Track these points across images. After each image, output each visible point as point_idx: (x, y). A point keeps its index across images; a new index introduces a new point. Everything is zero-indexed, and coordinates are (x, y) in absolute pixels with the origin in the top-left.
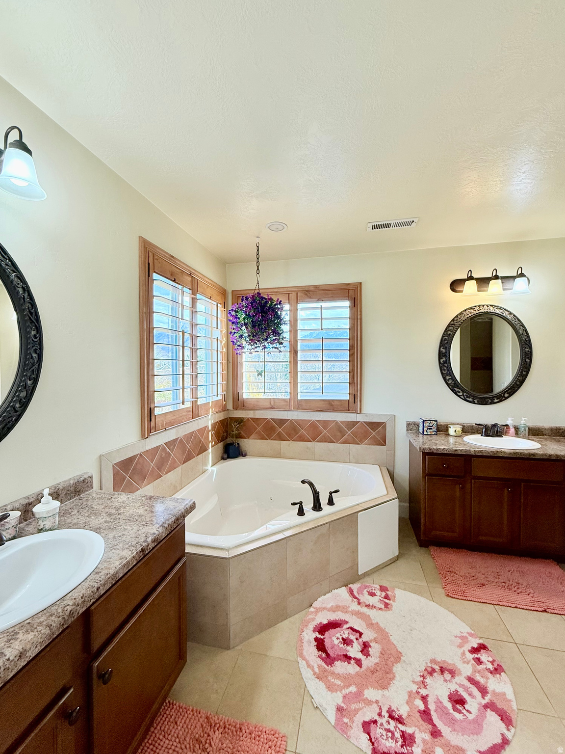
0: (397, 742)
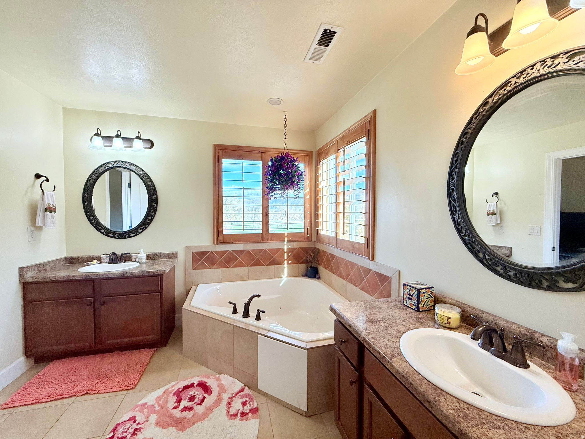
0: (121, 434)
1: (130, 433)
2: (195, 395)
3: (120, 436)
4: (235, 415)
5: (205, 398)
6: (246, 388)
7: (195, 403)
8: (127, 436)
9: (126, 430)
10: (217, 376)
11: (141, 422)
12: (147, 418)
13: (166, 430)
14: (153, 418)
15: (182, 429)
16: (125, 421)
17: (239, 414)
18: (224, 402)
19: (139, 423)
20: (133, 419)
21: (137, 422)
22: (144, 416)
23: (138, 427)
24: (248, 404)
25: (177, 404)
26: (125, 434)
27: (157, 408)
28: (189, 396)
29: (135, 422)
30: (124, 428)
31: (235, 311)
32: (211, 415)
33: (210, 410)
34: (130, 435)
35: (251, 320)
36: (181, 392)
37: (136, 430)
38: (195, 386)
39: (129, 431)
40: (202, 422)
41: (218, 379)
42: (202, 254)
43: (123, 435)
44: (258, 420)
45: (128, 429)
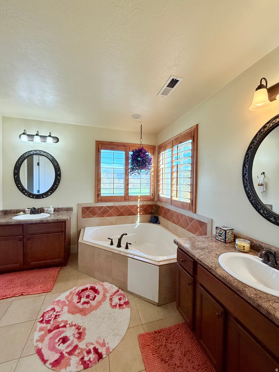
0: (47, 318)
1: (53, 318)
2: (89, 295)
3: (47, 319)
4: (115, 306)
5: (95, 296)
6: (120, 290)
7: (90, 299)
8: (51, 319)
9: (50, 316)
10: (101, 283)
11: (59, 311)
12: (62, 308)
13: (74, 315)
14: (66, 309)
15: (85, 315)
16: (49, 311)
17: (118, 305)
18: (108, 299)
19: (57, 312)
20: (53, 309)
21: (56, 311)
22: (59, 308)
23: (57, 314)
24: (122, 299)
25: (79, 300)
26: (50, 318)
27: (67, 303)
28: (86, 295)
29: (55, 311)
30: (49, 315)
31: (112, 244)
32: (101, 306)
33: (99, 303)
34: (53, 319)
35: (122, 249)
36: (81, 293)
37: (56, 316)
38: (88, 289)
39: (52, 316)
40: (96, 310)
41: (102, 285)
42: (88, 208)
43: (49, 319)
44: (129, 309)
45: (51, 315)
